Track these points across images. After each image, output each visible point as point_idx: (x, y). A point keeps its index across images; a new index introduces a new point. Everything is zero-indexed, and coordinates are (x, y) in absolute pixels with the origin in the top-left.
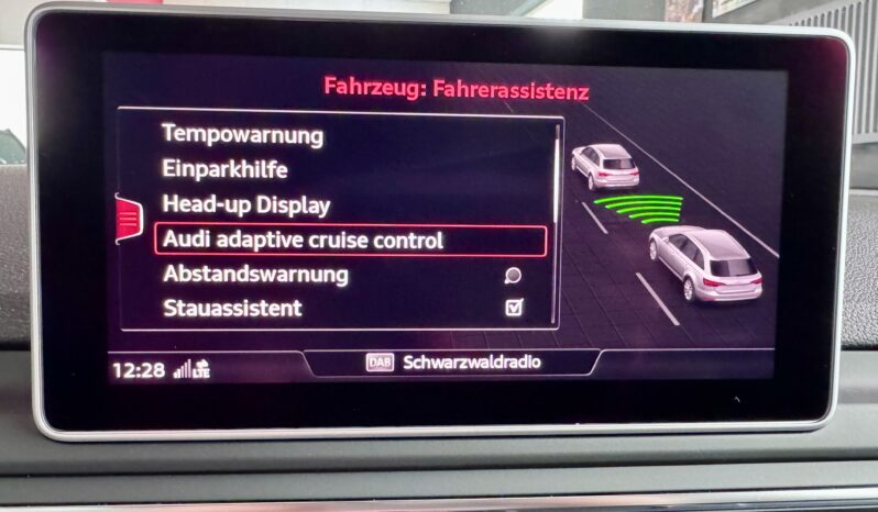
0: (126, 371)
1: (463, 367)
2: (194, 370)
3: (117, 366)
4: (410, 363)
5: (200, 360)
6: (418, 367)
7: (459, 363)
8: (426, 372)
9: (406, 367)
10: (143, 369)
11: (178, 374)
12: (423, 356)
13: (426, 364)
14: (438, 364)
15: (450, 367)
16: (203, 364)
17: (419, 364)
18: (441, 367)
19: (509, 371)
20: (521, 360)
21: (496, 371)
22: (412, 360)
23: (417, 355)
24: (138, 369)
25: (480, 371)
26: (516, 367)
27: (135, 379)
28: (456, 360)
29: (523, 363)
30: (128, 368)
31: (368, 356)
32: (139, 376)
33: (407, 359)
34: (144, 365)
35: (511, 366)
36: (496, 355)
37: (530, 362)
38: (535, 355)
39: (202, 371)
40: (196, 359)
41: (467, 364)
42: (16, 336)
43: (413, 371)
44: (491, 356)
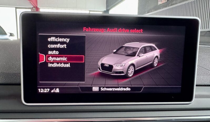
0: (41, 91)
1: (113, 90)
3: (39, 89)
5: (57, 88)
7: (113, 89)
8: (105, 91)
9: (101, 90)
10: (45, 90)
11: (52, 91)
13: (106, 89)
14: (108, 89)
15: (111, 90)
16: (58, 89)
17: (104, 89)
19: (123, 91)
21: (121, 91)
22: (103, 89)
23: (104, 87)
24: (44, 90)
25: (117, 91)
28: (112, 89)
29: (126, 89)
30: (42, 90)
31: (93, 88)
32: (44, 92)
33: (101, 88)
34: (45, 89)
35: (124, 90)
36: (121, 87)
37: (128, 89)
38: (129, 87)
39: (57, 91)
40: (56, 88)
41: (114, 89)
42: (16, 82)
43: (103, 91)
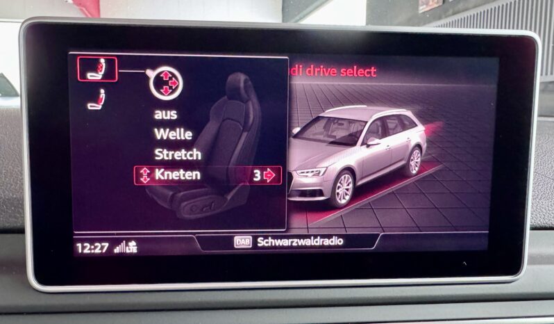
0: (85, 249)
1: (294, 244)
2: (127, 248)
3: (79, 245)
4: (262, 242)
6: (266, 245)
7: (292, 242)
8: (271, 247)
9: (259, 245)
10: (96, 247)
12: (270, 238)
13: (272, 242)
14: (279, 243)
15: (287, 245)
17: (267, 243)
18: (281, 245)
19: (322, 247)
20: (331, 240)
21: (315, 247)
22: (263, 240)
23: (266, 237)
24: (93, 247)
25: (306, 247)
26: (327, 244)
27: (90, 254)
28: (290, 240)
29: (332, 242)
30: (86, 247)
31: (235, 238)
32: (93, 251)
33: (259, 240)
34: (96, 244)
35: (325, 244)
36: (316, 236)
37: (340, 242)
38: (339, 236)
39: (132, 248)
40: (128, 240)
41: (297, 242)
42: (15, 225)
43: (263, 248)
44: (312, 238)
